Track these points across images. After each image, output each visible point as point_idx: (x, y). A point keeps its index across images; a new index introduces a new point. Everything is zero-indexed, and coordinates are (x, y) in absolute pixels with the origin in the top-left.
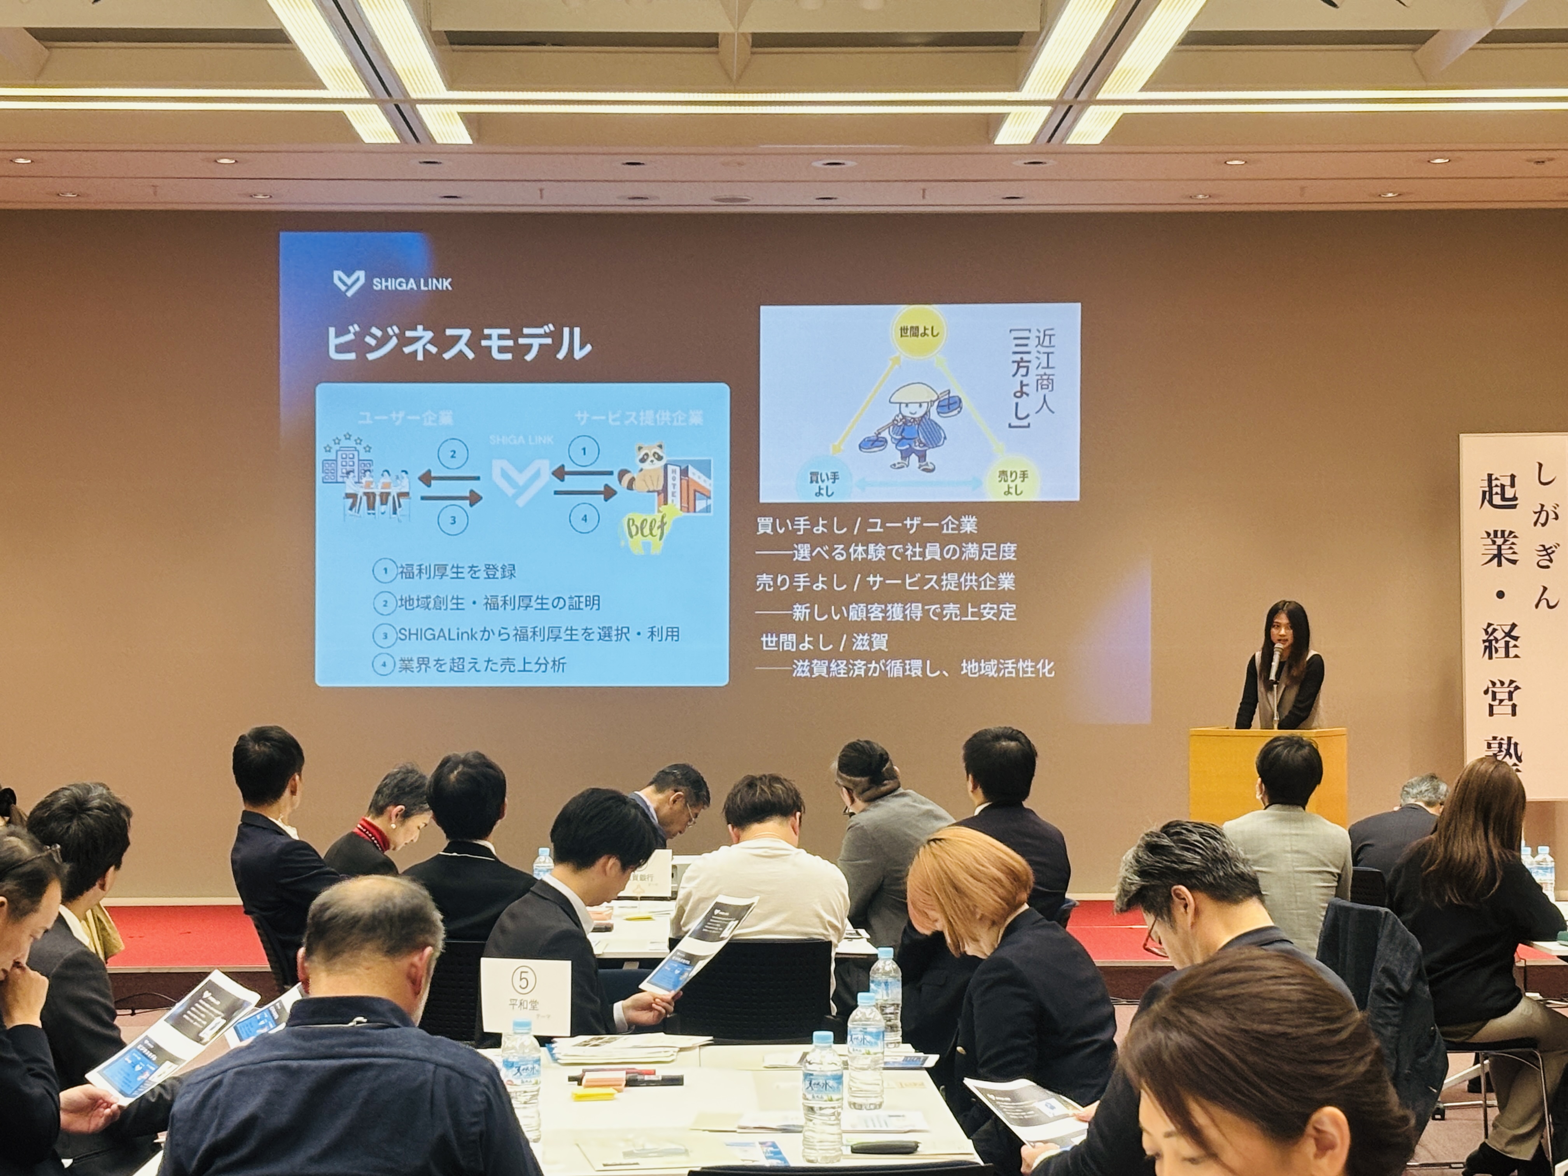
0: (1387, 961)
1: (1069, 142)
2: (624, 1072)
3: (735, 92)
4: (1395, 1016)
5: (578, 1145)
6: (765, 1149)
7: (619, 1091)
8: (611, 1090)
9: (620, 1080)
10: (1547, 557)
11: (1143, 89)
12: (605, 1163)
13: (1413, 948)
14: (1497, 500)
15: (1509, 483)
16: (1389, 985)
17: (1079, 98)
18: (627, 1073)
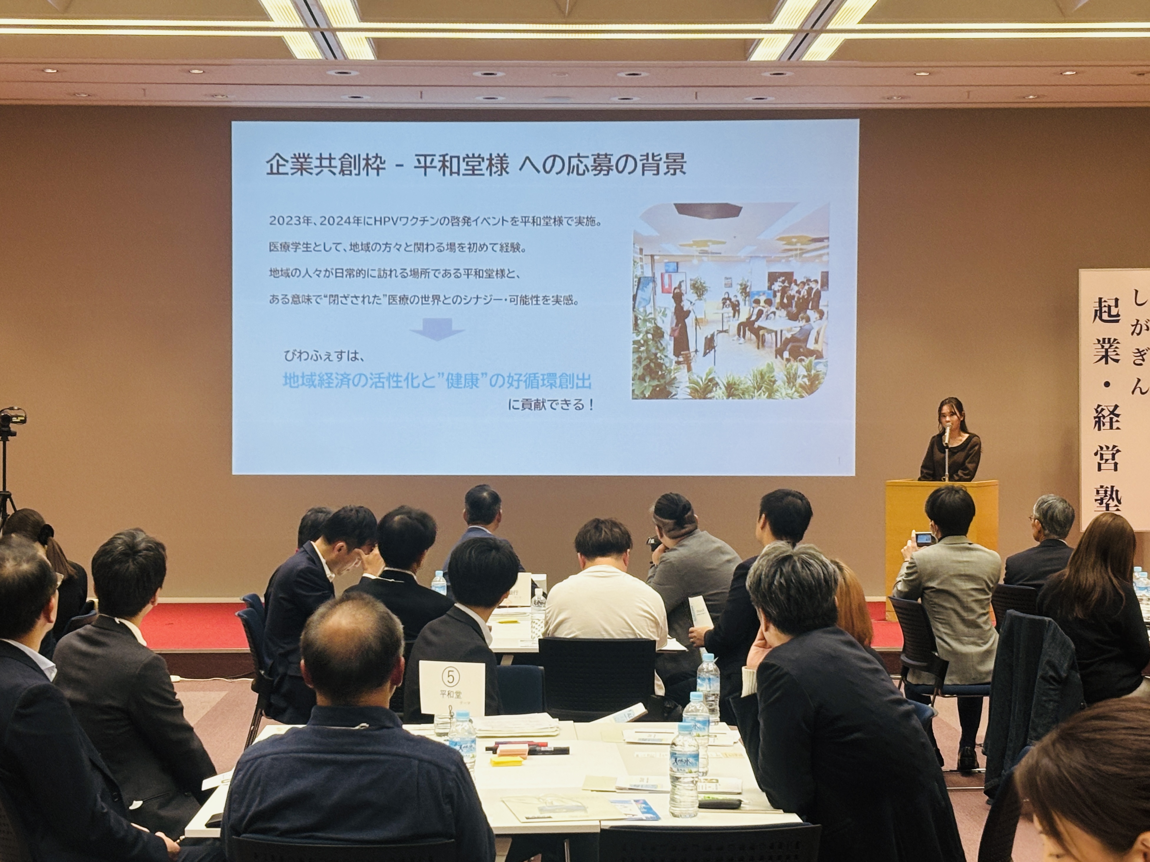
0: (1050, 656)
1: (804, 59)
2: (527, 745)
3: (566, 23)
4: (1056, 695)
5: (503, 802)
6: (639, 805)
7: (525, 759)
8: (518, 758)
9: (524, 750)
10: (1141, 358)
11: (862, 21)
12: (527, 816)
13: (1069, 647)
14: (1105, 316)
15: (1114, 304)
16: (1051, 673)
17: (814, 28)
18: (529, 745)
